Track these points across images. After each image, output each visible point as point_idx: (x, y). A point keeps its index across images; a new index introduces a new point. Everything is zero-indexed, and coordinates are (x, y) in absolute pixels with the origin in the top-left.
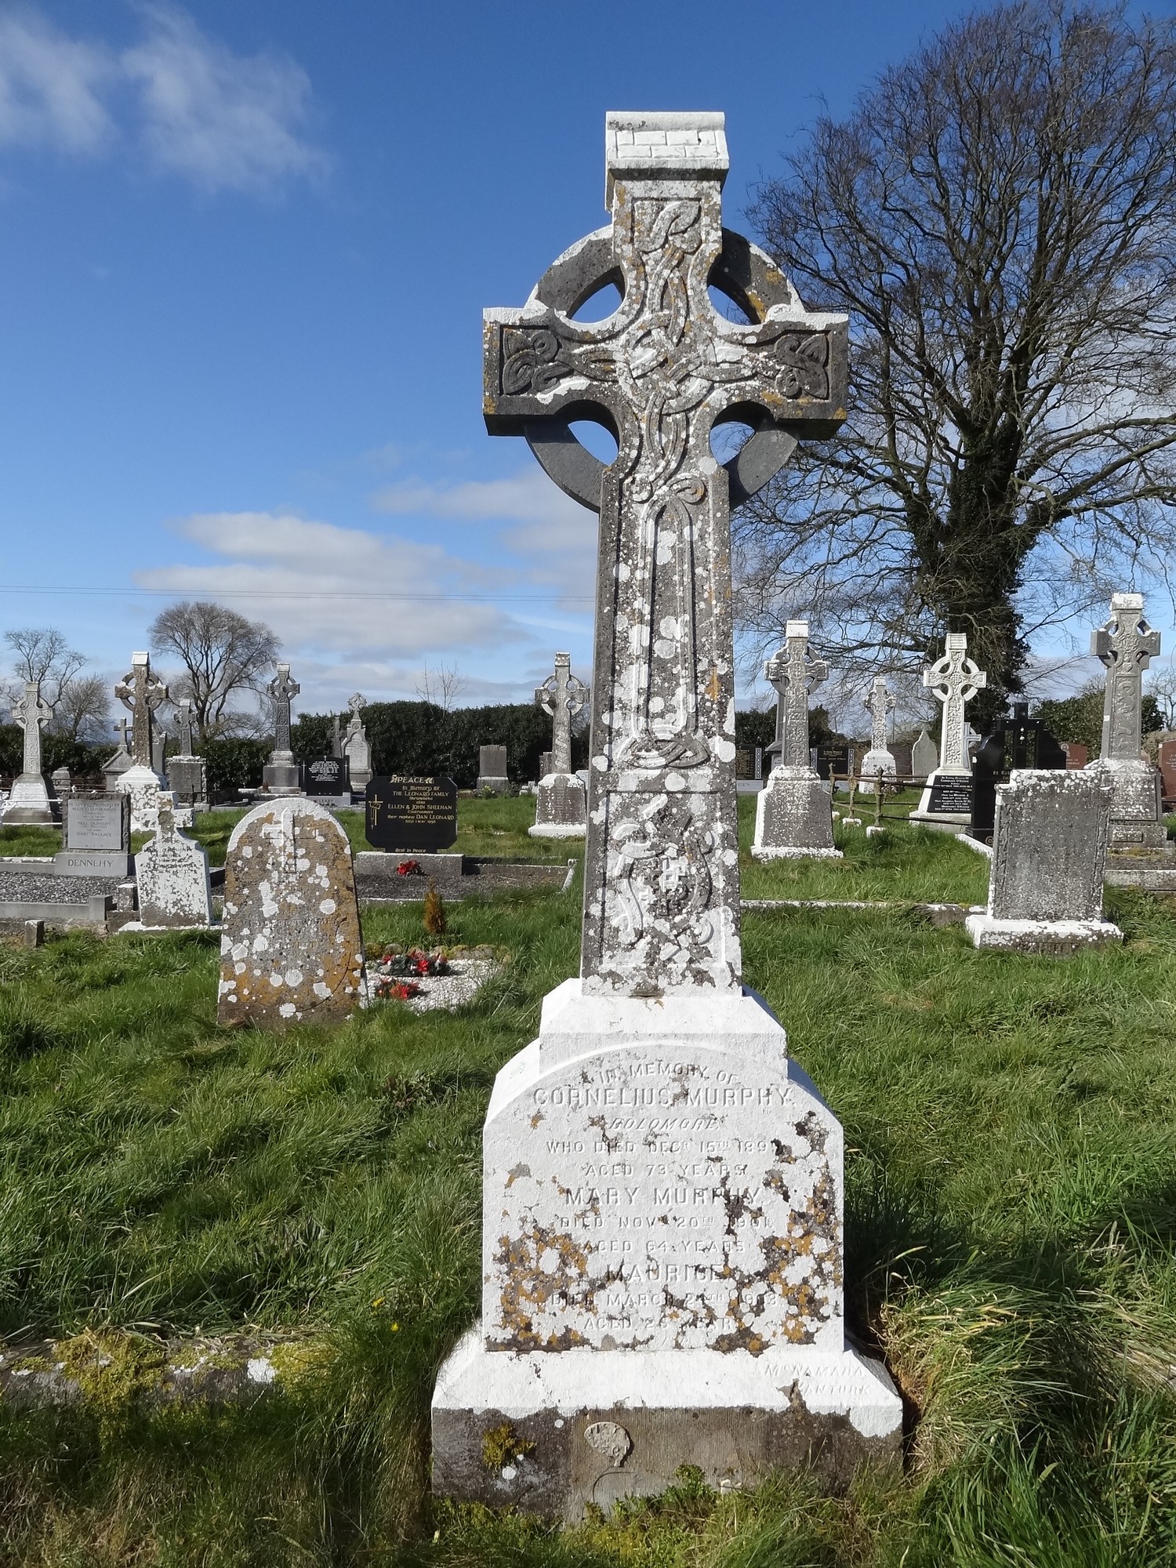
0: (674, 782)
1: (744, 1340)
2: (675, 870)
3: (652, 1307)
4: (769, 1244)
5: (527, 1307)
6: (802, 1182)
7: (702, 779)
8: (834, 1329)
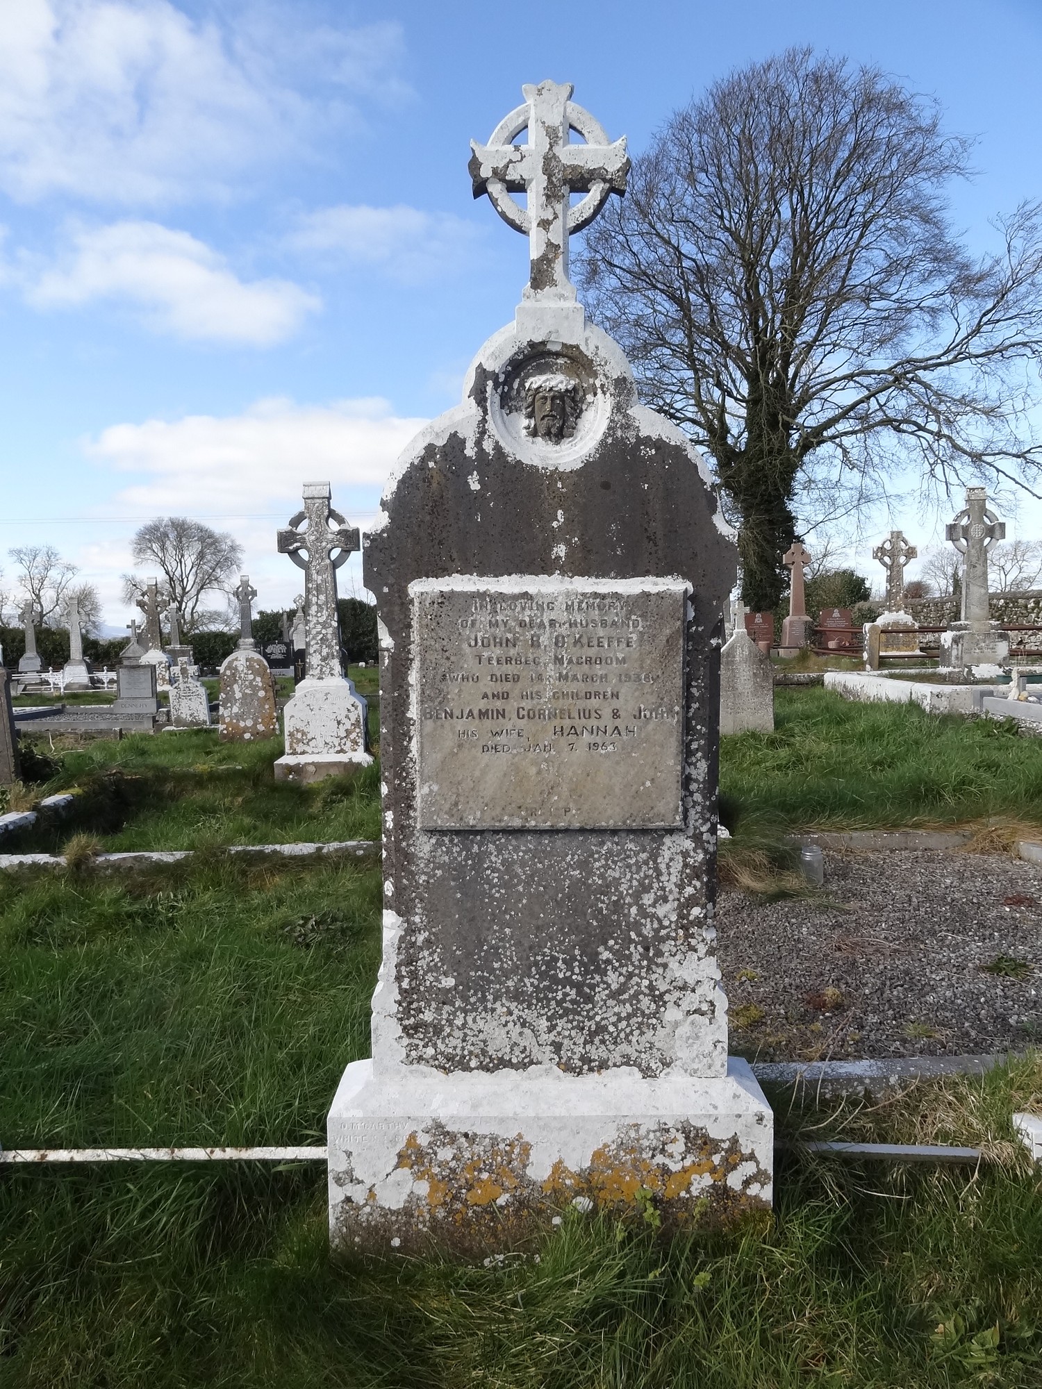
0: (324, 631)
1: (342, 751)
2: (325, 651)
3: (321, 745)
4: (346, 730)
5: (295, 745)
6: (353, 717)
7: (330, 631)
8: (362, 748)
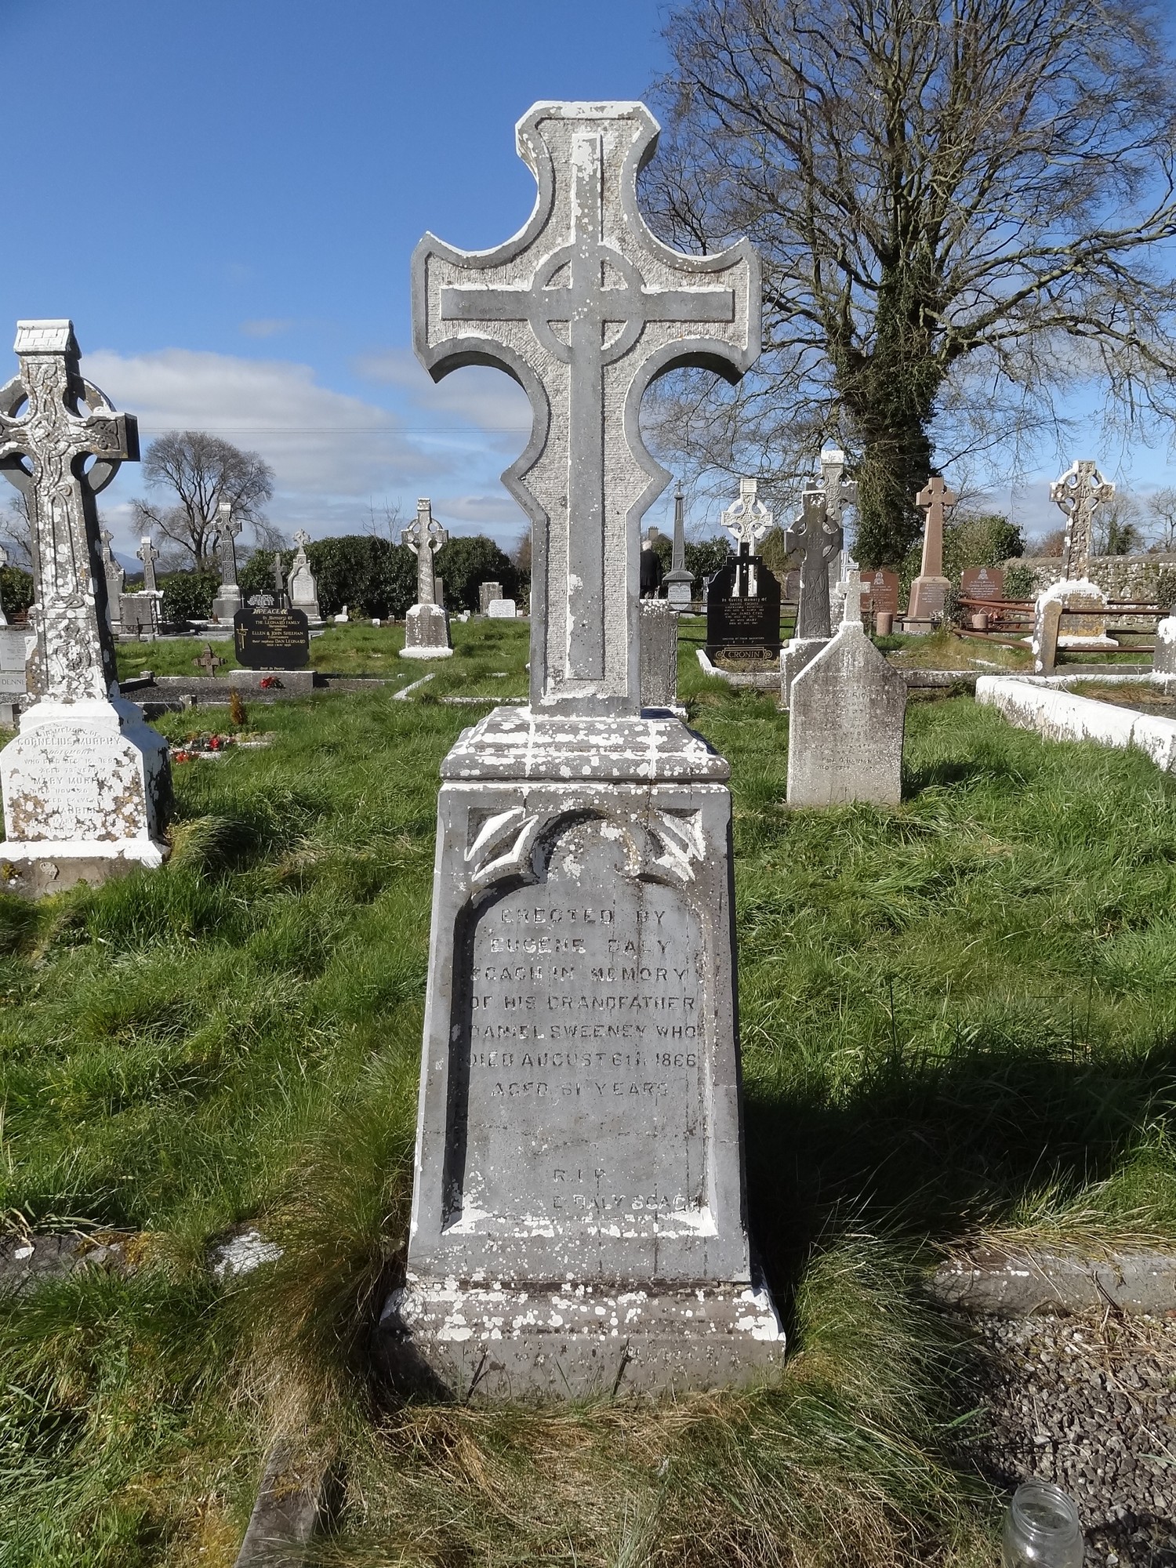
0: (70, 614)
1: (108, 836)
2: (75, 651)
3: (72, 824)
4: (116, 799)
5: (23, 825)
6: (127, 775)
7: (82, 612)
8: (144, 832)
